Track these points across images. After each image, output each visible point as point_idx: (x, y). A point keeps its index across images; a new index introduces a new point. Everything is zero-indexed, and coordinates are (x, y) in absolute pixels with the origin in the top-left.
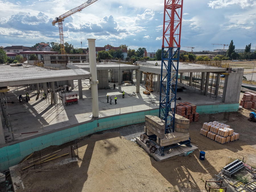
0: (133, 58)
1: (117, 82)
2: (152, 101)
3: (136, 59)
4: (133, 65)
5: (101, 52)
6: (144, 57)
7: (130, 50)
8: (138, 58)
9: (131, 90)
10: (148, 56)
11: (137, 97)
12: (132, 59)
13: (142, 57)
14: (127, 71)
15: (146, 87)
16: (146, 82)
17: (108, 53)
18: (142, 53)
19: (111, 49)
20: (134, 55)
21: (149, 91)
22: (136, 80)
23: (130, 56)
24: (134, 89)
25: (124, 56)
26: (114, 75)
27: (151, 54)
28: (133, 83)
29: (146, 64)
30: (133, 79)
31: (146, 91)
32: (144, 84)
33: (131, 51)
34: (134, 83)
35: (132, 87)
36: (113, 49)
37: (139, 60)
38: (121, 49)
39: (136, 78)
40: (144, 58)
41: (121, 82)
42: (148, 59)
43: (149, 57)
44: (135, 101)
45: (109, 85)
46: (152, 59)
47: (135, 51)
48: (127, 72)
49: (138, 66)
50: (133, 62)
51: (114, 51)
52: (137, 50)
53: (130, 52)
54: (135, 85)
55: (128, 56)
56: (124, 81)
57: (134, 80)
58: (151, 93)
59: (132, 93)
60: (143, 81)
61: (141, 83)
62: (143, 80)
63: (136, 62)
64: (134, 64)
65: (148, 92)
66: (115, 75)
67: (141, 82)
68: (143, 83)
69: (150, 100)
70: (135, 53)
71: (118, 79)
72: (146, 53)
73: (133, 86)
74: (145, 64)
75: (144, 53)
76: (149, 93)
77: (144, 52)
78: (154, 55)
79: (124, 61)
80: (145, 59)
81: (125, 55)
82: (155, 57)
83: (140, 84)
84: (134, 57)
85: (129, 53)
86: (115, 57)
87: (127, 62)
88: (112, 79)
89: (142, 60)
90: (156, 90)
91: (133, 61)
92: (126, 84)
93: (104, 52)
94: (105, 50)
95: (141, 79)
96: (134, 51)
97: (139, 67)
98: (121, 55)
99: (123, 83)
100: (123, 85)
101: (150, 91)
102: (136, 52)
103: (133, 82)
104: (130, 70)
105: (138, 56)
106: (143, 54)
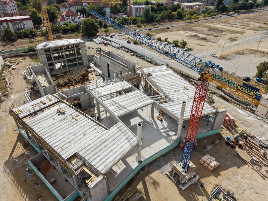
11: (155, 126)
27: (136, 9)
38: (102, 4)
69: (165, 130)
70: (118, 6)
72: (131, 7)
78: (140, 9)
81: (108, 11)
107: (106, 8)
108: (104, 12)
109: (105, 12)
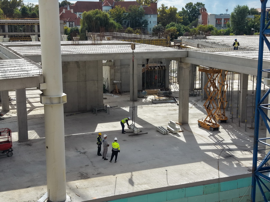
0: (172, 28)
1: (127, 92)
2: (224, 150)
3: (179, 30)
4: (170, 46)
5: (90, 12)
6: (200, 25)
7: (164, 8)
8: (186, 27)
9: (165, 114)
10: (212, 23)
11: (182, 137)
12: (169, 31)
13: (196, 25)
14: (155, 62)
15: (208, 108)
16: (205, 94)
17: (109, 16)
18: (194, 15)
19: (116, 7)
20: (175, 21)
21: (214, 119)
22: (178, 85)
23: (164, 25)
24: (174, 112)
25: (149, 22)
26: (118, 75)
27: (218, 19)
28: (169, 97)
29: (207, 45)
30: (171, 84)
31: (208, 119)
32: (199, 98)
33: (167, 10)
34: (173, 95)
35: (167, 108)
36: (122, 7)
37: (188, 33)
38: (141, 7)
39: (178, 81)
40: (200, 29)
41: (139, 91)
42: (209, 31)
43: (214, 26)
44: (176, 149)
45: (104, 101)
46: (222, 30)
47: (176, 10)
48: (155, 65)
49: (184, 50)
50: (172, 40)
51: (124, 12)
52: (183, 9)
53: (165, 13)
54: (176, 102)
55: (158, 23)
56: (147, 91)
57: (174, 88)
58: (220, 127)
59: (166, 126)
60: (199, 89)
61: (191, 95)
62: (197, 86)
63: (180, 38)
64: (172, 43)
65: (214, 122)
66: (121, 73)
67: (193, 93)
68: (199, 95)
69: (219, 147)
70: (177, 16)
71: (129, 85)
72: (205, 15)
73: (170, 104)
74: (203, 44)
75: (201, 17)
76: (216, 127)
77: (199, 14)
78: (226, 20)
79: (147, 37)
80: (203, 31)
81: (152, 21)
82: (229, 26)
83: (191, 99)
84: (173, 25)
85: (162, 15)
86: (125, 26)
87: (154, 38)
88: (114, 84)
89: (195, 35)
90: (235, 116)
91: (171, 35)
92: (150, 98)
93: (97, 13)
94: (101, 8)
95: (193, 84)
96: (173, 11)
97: (187, 54)
98: (142, 21)
99: (142, 95)
100: (144, 100)
101: (217, 119)
102: (180, 14)
103: (171, 93)
104: (163, 61)
105: (185, 24)
106: (197, 17)
107: (149, 16)
108: (143, 23)
109: (146, 23)
